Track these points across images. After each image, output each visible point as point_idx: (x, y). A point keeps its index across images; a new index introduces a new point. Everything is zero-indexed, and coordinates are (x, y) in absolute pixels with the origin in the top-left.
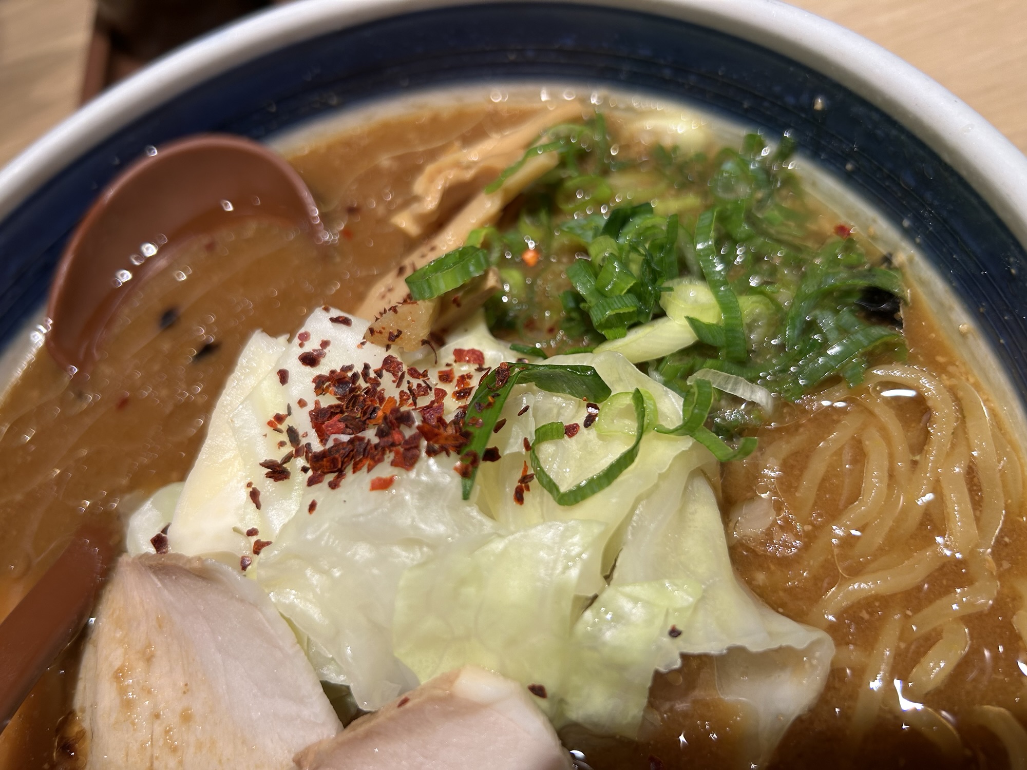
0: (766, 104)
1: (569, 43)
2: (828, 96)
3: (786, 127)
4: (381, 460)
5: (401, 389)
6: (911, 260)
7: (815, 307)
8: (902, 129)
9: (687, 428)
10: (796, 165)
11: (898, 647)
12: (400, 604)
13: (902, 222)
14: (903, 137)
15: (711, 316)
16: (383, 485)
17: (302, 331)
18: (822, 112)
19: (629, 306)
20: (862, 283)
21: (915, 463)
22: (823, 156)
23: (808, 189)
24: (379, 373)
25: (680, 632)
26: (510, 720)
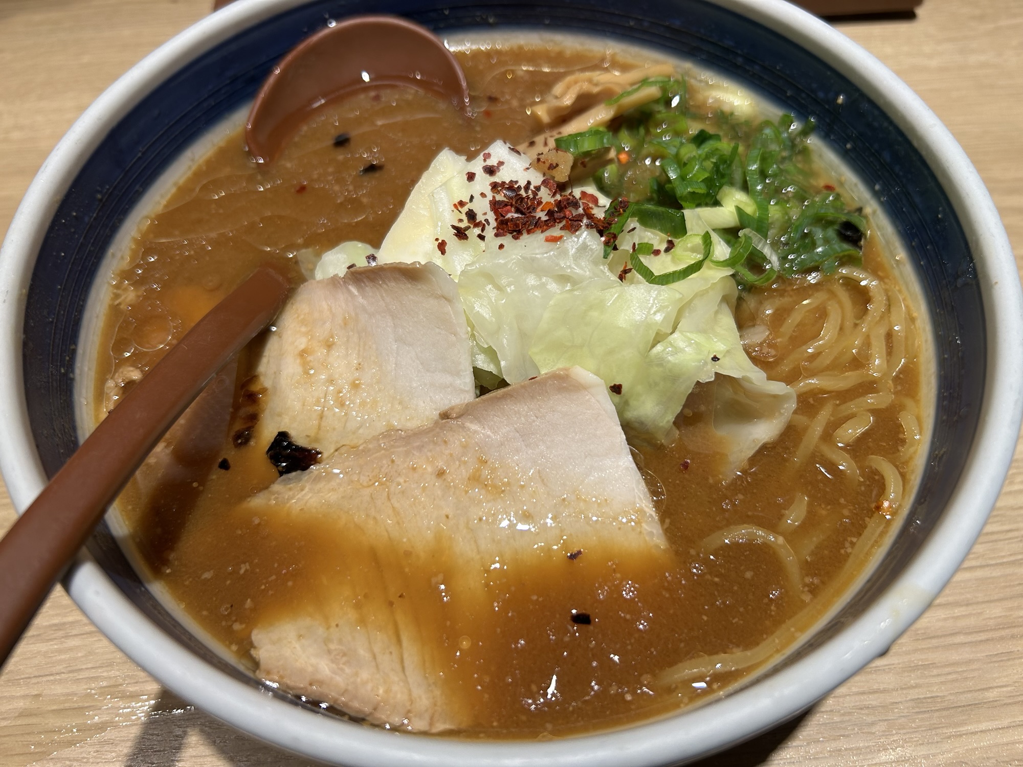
0: (804, 95)
1: (677, 24)
2: (848, 96)
3: (813, 113)
4: (553, 226)
5: (556, 198)
6: (874, 212)
7: (811, 224)
8: (891, 122)
9: (730, 263)
10: (813, 142)
11: (829, 419)
12: (547, 315)
13: (875, 185)
14: (891, 128)
15: (750, 208)
16: (555, 240)
17: (486, 152)
18: (841, 105)
19: (702, 190)
20: (844, 218)
21: (856, 325)
22: (832, 137)
23: (815, 158)
24: (538, 188)
25: (719, 359)
26: (598, 401)
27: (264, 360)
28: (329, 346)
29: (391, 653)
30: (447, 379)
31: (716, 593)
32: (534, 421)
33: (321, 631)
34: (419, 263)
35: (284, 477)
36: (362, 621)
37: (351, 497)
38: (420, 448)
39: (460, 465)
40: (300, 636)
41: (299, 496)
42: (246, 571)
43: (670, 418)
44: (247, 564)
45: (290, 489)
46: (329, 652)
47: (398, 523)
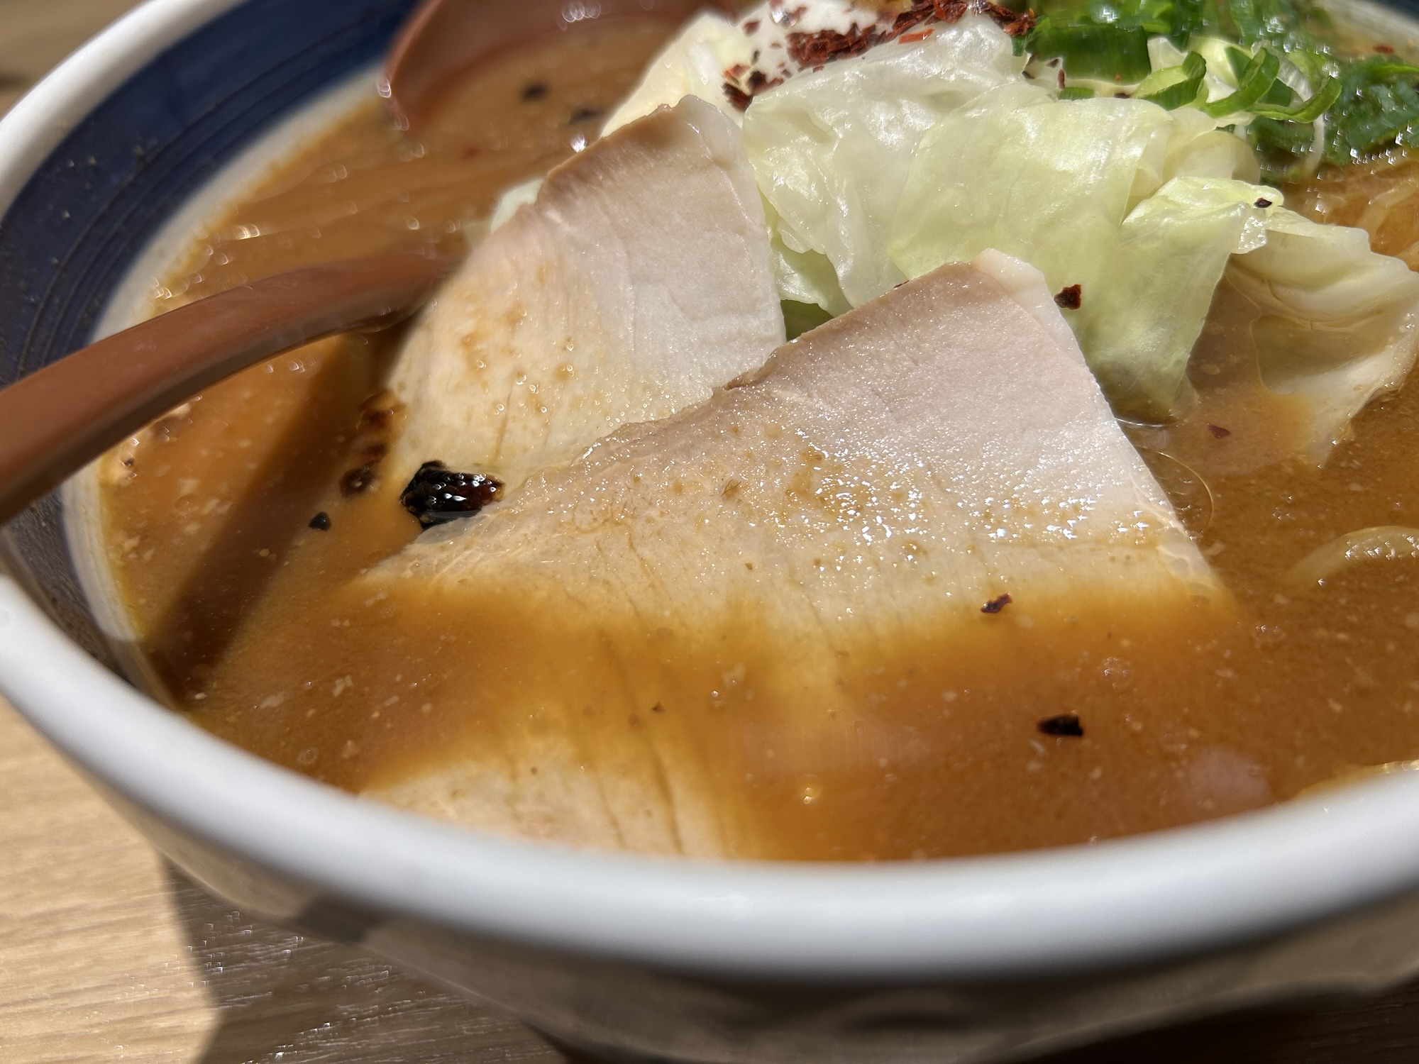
7: (1365, 84)
12: (917, 170)
26: (1037, 318)
27: (400, 367)
29: (649, 814)
30: (734, 323)
31: (1348, 660)
32: (911, 370)
33: (501, 784)
34: (668, 106)
35: (432, 530)
36: (586, 759)
37: (559, 551)
38: (687, 451)
39: (767, 471)
40: (454, 794)
41: (460, 558)
42: (346, 690)
44: (348, 678)
45: (443, 549)
46: (517, 817)
47: (652, 586)
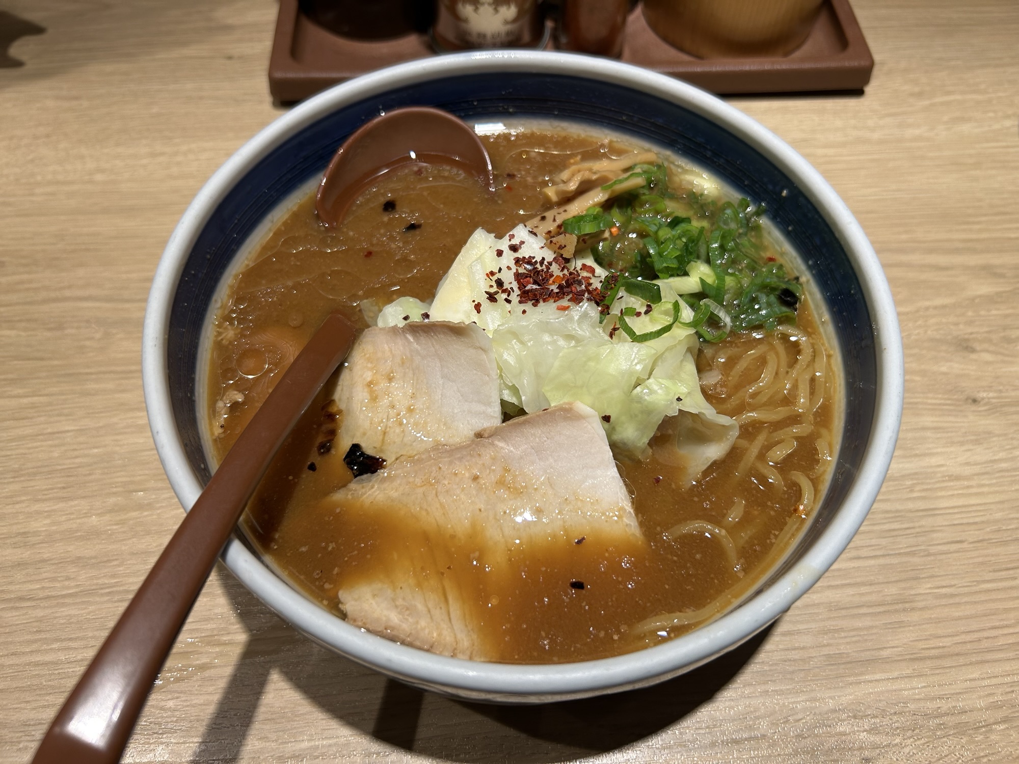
0: (757, 186)
1: (660, 121)
2: (790, 191)
3: (763, 200)
4: (563, 298)
5: (564, 273)
6: (808, 281)
7: (758, 291)
8: (821, 216)
9: (694, 324)
10: (764, 221)
11: (764, 443)
12: (557, 364)
13: (809, 260)
14: (820, 220)
15: (711, 279)
16: (565, 309)
17: (511, 233)
18: (785, 198)
19: (674, 265)
20: (784, 286)
21: (787, 372)
22: (778, 220)
23: (765, 234)
24: (550, 264)
25: (681, 400)
26: (593, 427)
27: (339, 388)
28: (390, 379)
29: (441, 608)
30: (482, 408)
31: (675, 568)
32: (545, 441)
33: (389, 592)
34: (464, 323)
35: (358, 478)
36: (419, 585)
37: (409, 494)
38: (460, 459)
39: (490, 473)
40: (374, 596)
41: (370, 492)
42: (333, 548)
43: (646, 440)
44: (334, 543)
45: (363, 487)
46: (396, 607)
47: (444, 514)
